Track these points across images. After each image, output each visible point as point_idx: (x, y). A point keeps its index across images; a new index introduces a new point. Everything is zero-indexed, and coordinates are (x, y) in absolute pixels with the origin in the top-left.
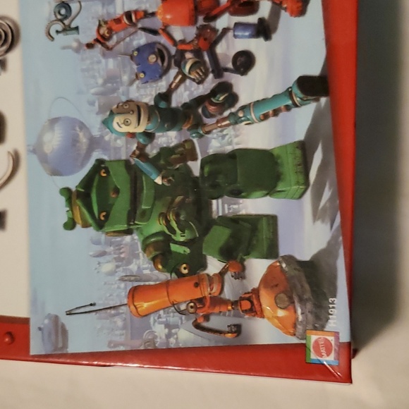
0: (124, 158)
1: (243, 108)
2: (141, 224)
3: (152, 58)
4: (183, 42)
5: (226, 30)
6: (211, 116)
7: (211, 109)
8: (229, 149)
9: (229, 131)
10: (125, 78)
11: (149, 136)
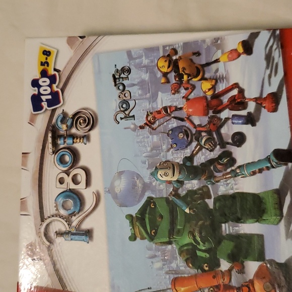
0: (165, 196)
1: (239, 167)
2: (178, 238)
3: (181, 135)
4: (200, 126)
5: (227, 119)
6: (220, 171)
7: (219, 167)
8: (231, 192)
9: (231, 181)
10: (164, 147)
11: (180, 183)
